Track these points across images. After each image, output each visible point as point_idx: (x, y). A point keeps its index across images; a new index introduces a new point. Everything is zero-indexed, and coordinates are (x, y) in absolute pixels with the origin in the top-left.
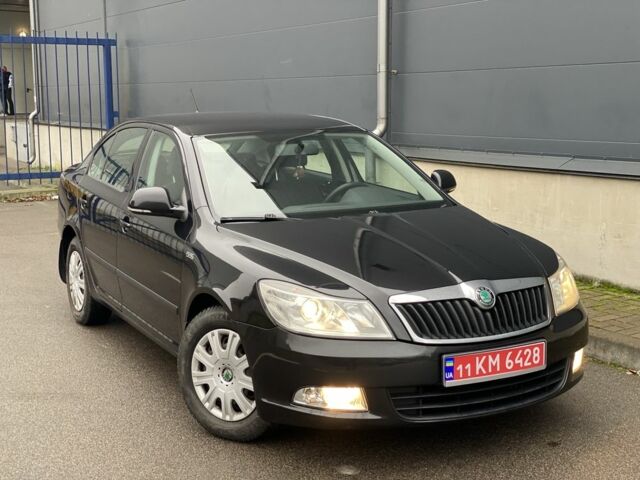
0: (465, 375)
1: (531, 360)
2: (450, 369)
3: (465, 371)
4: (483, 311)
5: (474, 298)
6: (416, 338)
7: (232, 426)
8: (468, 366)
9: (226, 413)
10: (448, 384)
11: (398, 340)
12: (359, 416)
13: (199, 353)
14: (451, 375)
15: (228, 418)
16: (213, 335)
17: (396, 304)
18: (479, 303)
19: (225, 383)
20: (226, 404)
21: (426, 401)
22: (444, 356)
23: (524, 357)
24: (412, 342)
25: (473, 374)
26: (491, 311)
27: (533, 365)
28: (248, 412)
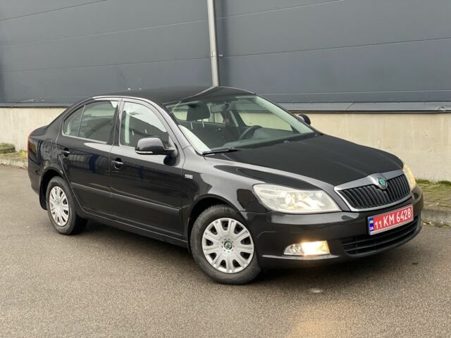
0: (379, 228)
1: (407, 216)
2: (372, 225)
3: (379, 225)
4: (383, 190)
5: (377, 184)
6: (353, 209)
7: (234, 276)
8: (380, 222)
9: (230, 269)
10: (372, 233)
11: (343, 211)
12: (326, 257)
13: (208, 235)
14: (372, 228)
15: (231, 271)
16: (217, 222)
17: (338, 191)
18: (380, 186)
19: (227, 251)
20: (229, 263)
21: (360, 244)
22: (369, 218)
23: (404, 214)
24: (351, 212)
25: (383, 227)
26: (386, 190)
27: (408, 219)
28: (245, 266)
